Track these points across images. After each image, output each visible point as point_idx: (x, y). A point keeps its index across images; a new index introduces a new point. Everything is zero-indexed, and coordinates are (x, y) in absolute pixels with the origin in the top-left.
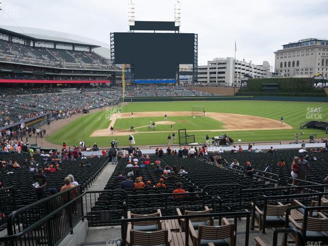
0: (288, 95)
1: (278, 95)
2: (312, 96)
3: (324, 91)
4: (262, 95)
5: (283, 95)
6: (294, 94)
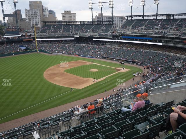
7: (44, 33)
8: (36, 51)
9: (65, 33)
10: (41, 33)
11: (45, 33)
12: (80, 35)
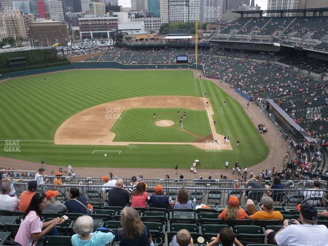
0: (40, 68)
1: (30, 69)
2: (60, 65)
3: (66, 60)
4: (12, 71)
5: (34, 68)
6: (44, 65)
7: (224, 35)
8: (194, 67)
9: (260, 36)
10: (220, 35)
11: (227, 35)
12: (284, 43)
